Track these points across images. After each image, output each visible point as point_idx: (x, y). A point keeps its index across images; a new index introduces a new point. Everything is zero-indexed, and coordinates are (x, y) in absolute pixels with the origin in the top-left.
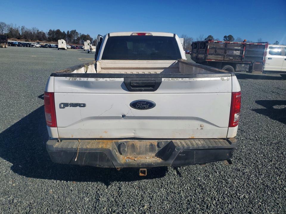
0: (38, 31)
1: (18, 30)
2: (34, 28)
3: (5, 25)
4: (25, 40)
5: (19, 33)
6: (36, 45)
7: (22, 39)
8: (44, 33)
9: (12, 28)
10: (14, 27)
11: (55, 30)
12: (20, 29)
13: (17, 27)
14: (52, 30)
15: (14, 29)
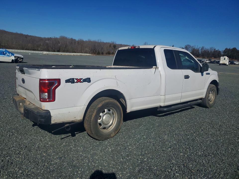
0: (215, 49)
1: (198, 50)
2: (212, 47)
3: (190, 46)
4: (202, 57)
5: (199, 52)
6: (205, 61)
7: (200, 56)
8: (220, 51)
9: (194, 49)
10: (196, 48)
11: (231, 49)
12: (200, 49)
13: (199, 47)
14: (228, 48)
15: (196, 49)
